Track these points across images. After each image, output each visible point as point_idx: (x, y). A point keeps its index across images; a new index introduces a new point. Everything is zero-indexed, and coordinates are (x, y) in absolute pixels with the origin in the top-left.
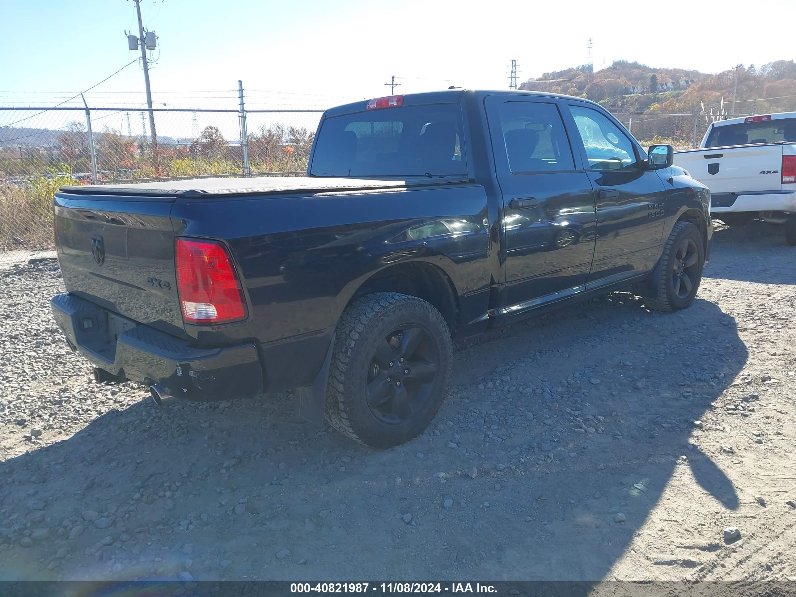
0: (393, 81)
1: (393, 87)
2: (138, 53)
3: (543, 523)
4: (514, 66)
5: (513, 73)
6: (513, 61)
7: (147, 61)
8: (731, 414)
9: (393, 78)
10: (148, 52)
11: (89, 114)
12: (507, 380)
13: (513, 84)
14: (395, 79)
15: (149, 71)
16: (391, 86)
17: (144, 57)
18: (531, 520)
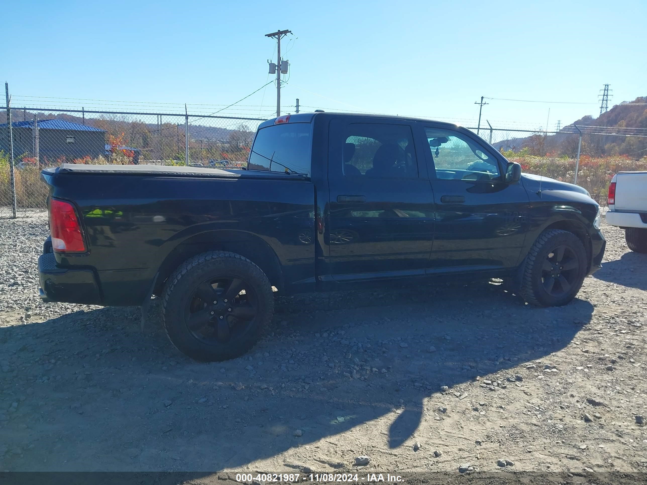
0: (482, 100)
1: (481, 105)
2: (275, 76)
3: (245, 425)
4: (606, 90)
5: (605, 97)
6: (606, 85)
7: (281, 81)
8: (482, 387)
9: (482, 98)
10: (282, 75)
11: (188, 119)
12: (341, 334)
13: (604, 106)
14: (483, 99)
15: (281, 89)
16: (480, 104)
17: (279, 79)
18: (240, 421)
